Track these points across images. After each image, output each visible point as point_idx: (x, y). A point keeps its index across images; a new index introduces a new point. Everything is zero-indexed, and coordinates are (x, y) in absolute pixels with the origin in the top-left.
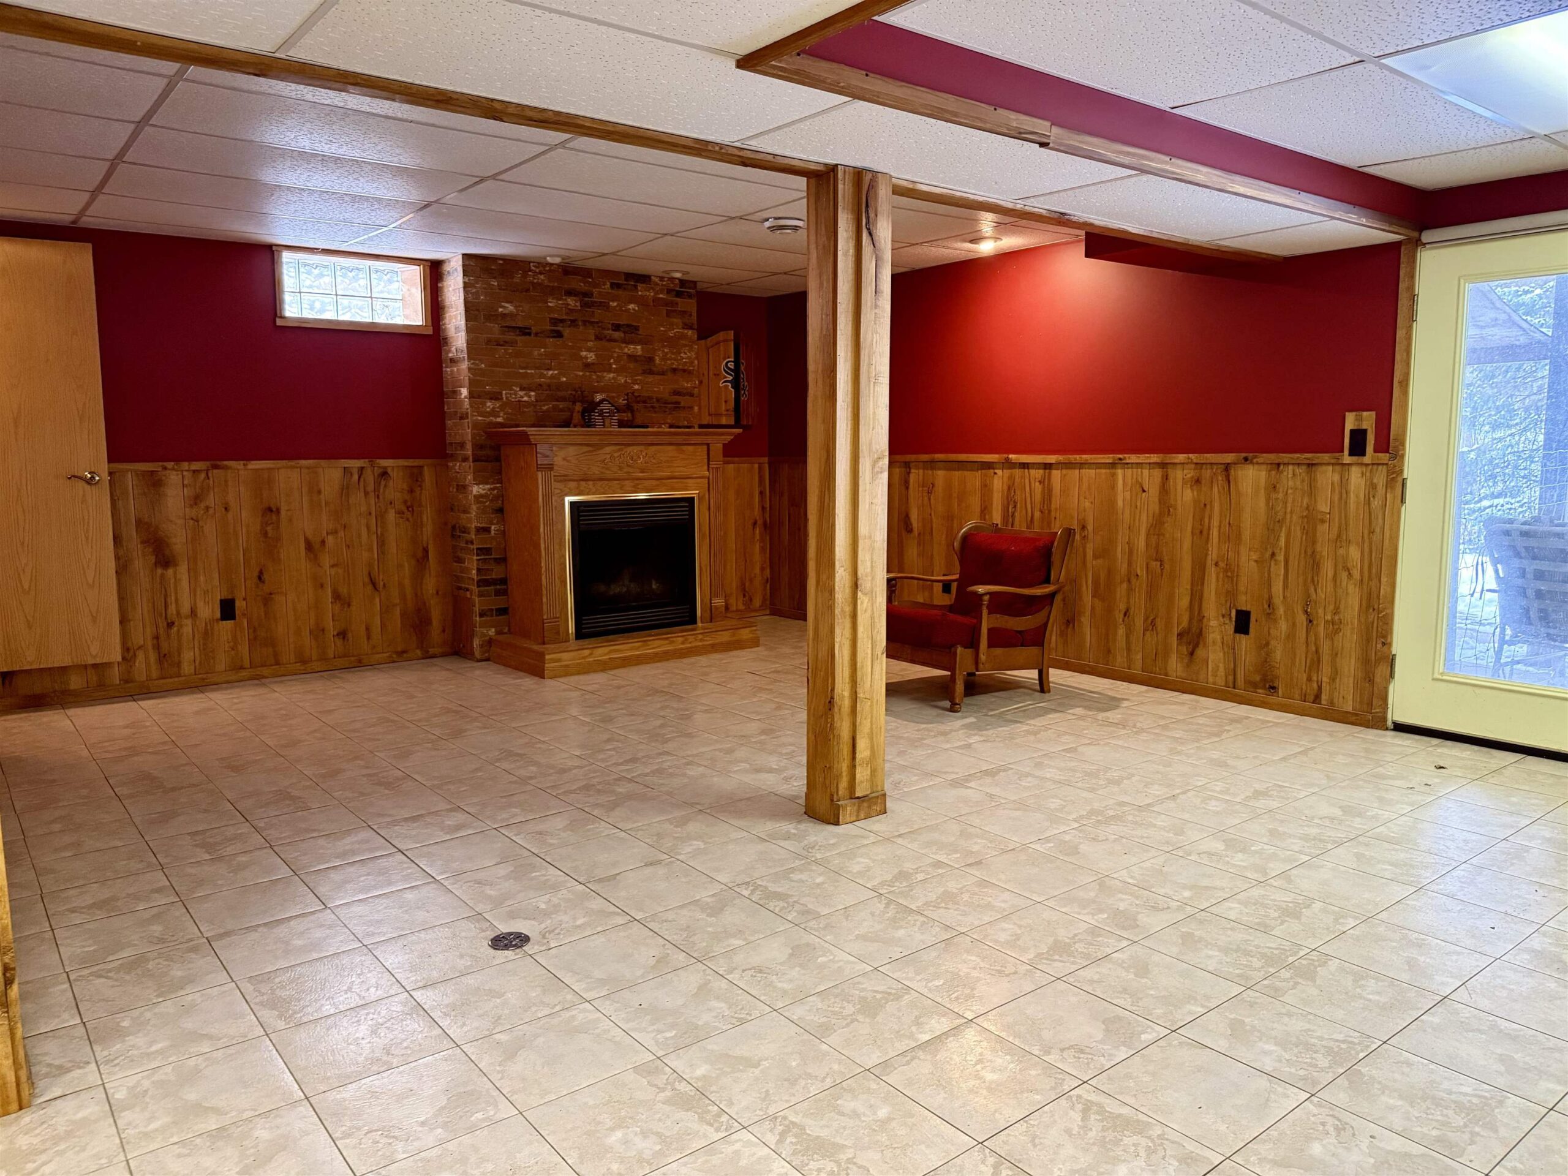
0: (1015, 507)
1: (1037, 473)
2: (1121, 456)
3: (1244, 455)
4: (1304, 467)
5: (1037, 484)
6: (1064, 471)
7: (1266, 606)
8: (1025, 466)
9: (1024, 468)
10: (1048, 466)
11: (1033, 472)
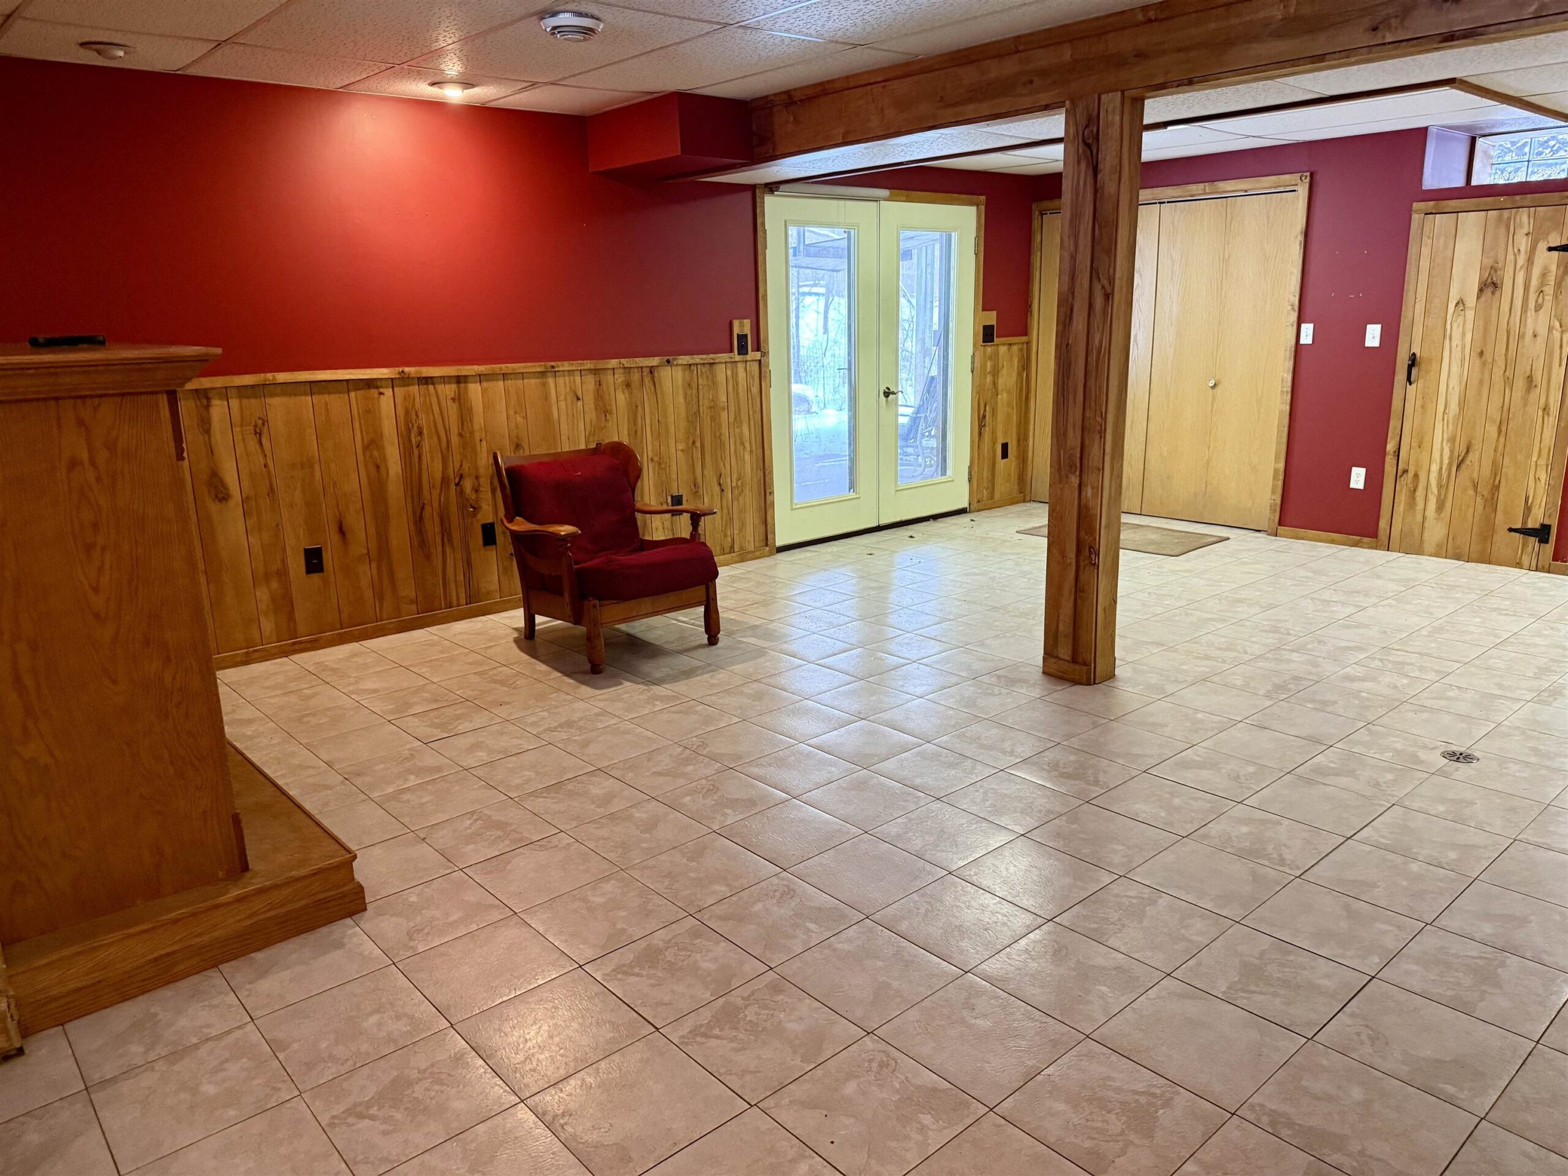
0: (420, 433)
1: (449, 390)
2: (553, 364)
3: (666, 358)
4: (708, 366)
5: (450, 402)
6: (485, 384)
7: (693, 487)
8: (427, 381)
9: (427, 383)
10: (460, 380)
11: (440, 387)
